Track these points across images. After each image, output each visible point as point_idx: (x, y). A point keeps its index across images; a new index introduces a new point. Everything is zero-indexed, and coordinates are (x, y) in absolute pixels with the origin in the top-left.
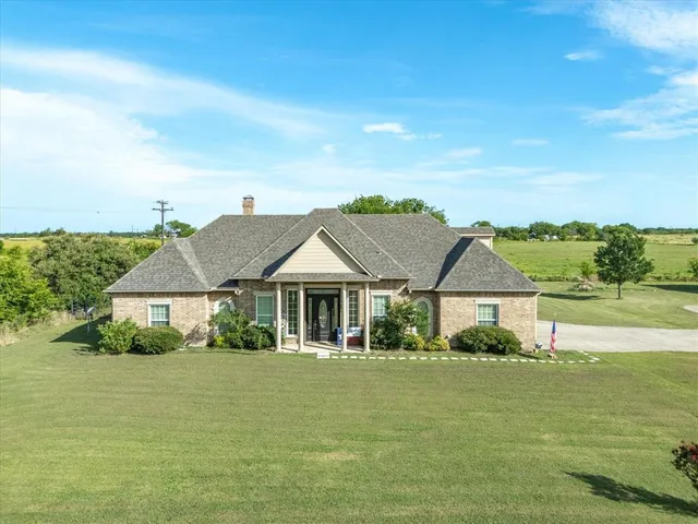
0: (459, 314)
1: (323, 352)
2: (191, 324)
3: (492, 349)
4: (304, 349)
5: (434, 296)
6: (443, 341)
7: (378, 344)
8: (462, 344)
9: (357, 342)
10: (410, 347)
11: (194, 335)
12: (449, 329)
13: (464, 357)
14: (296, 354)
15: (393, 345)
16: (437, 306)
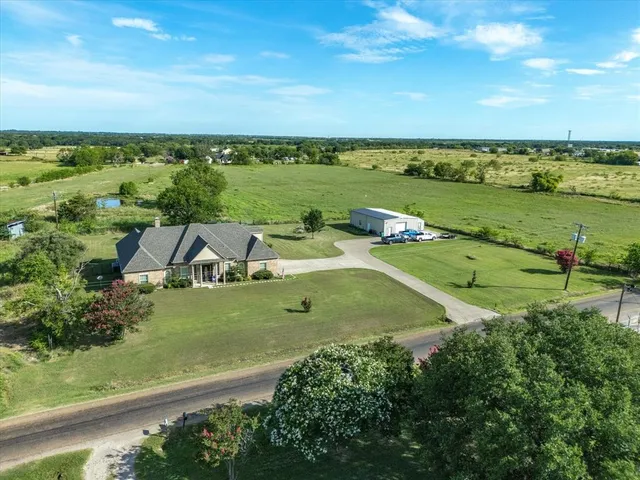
0: (254, 267)
1: (210, 286)
2: (157, 281)
3: (265, 278)
4: (203, 286)
5: (245, 262)
6: (249, 277)
7: (228, 281)
8: (255, 277)
9: (221, 280)
10: (238, 280)
11: (158, 285)
12: (250, 272)
13: (256, 282)
14: (200, 288)
15: (233, 280)
16: (246, 266)
